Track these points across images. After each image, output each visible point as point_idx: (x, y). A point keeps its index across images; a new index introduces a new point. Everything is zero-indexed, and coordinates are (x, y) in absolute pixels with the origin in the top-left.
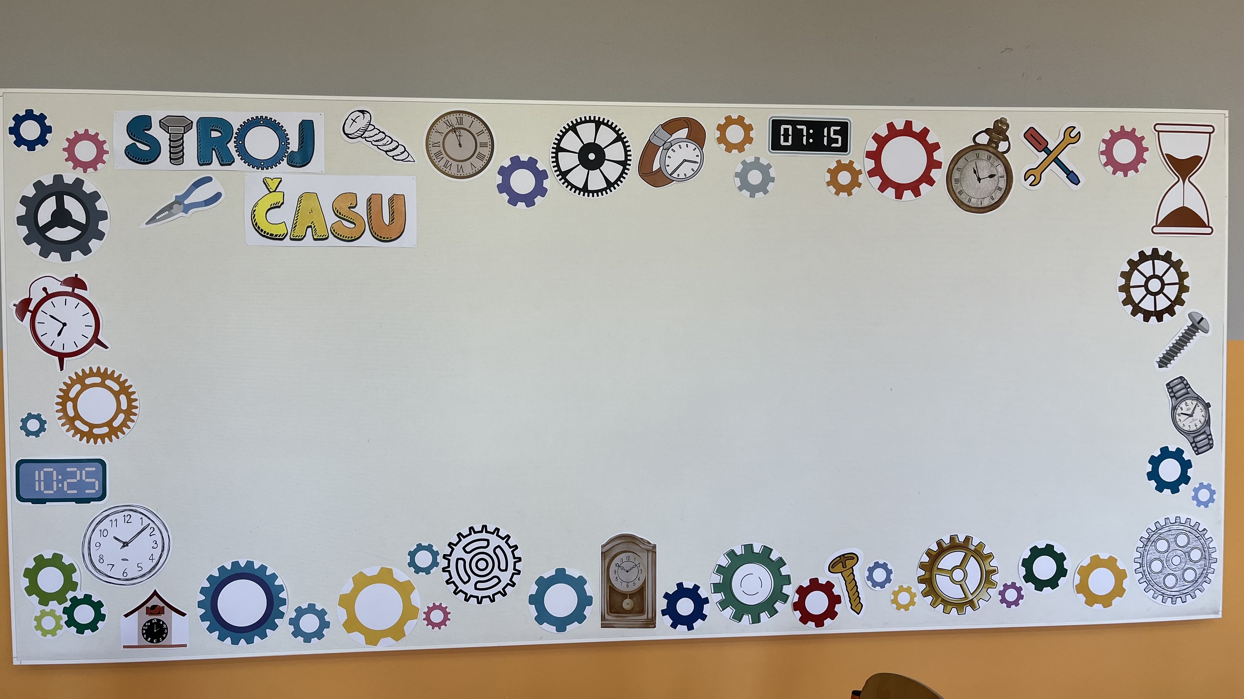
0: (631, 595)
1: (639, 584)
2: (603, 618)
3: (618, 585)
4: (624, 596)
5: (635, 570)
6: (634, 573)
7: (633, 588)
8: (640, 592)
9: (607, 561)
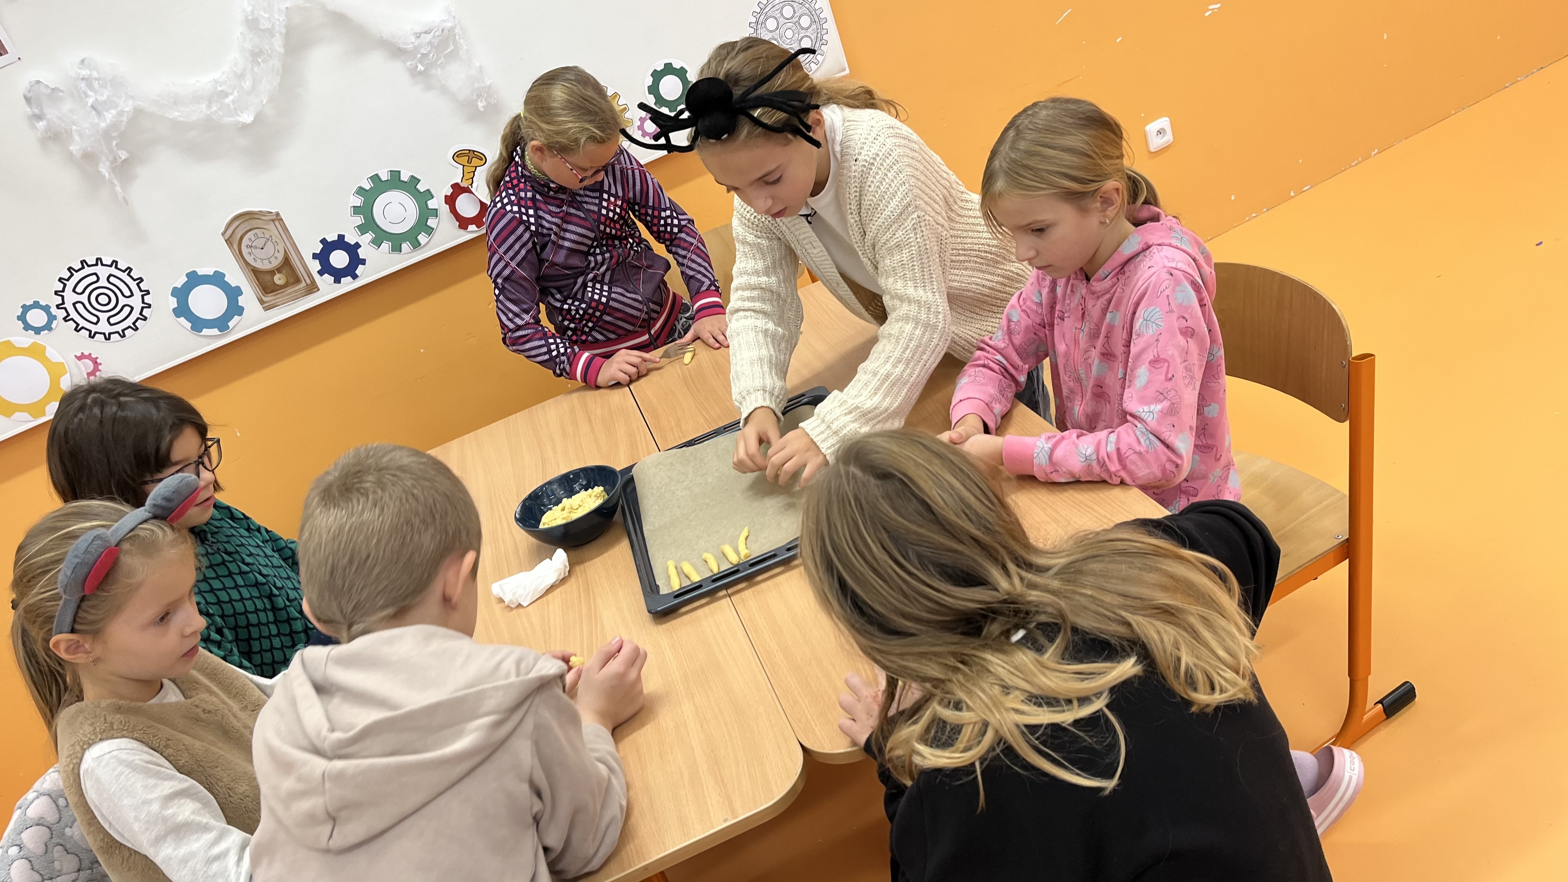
0: (279, 270)
1: (280, 256)
2: (262, 302)
3: (259, 265)
4: (272, 273)
5: (269, 243)
6: (270, 248)
7: (276, 263)
8: (287, 262)
9: (236, 246)
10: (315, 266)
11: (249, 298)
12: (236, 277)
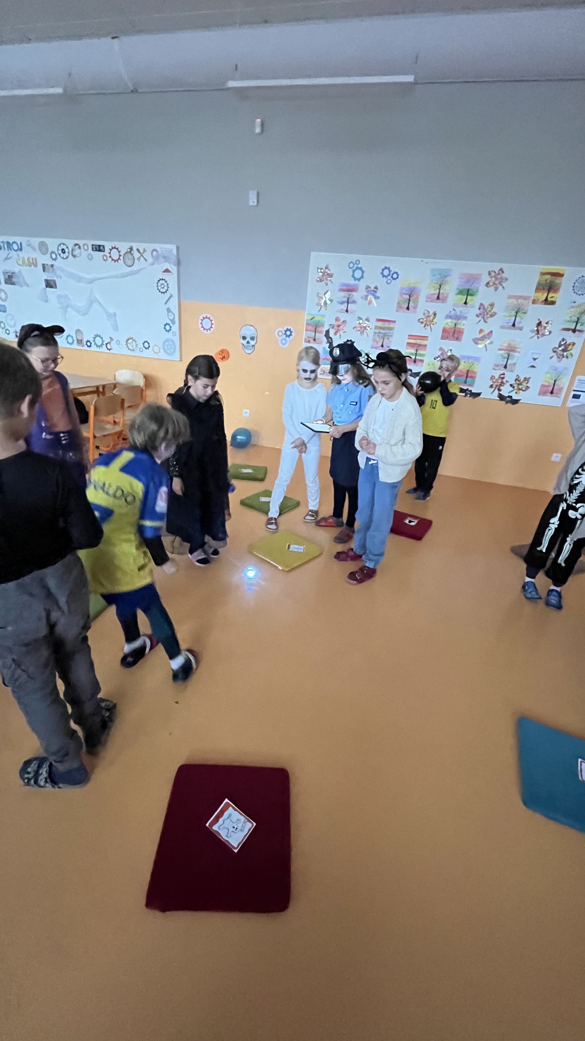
2: (77, 344)
10: (85, 343)
11: (75, 342)
12: (75, 338)
